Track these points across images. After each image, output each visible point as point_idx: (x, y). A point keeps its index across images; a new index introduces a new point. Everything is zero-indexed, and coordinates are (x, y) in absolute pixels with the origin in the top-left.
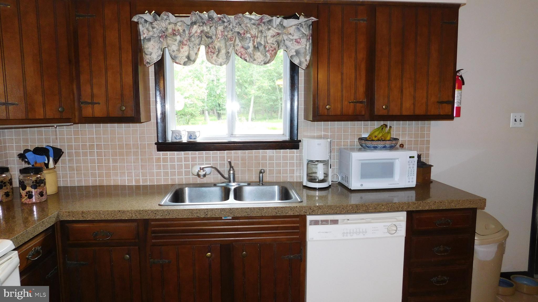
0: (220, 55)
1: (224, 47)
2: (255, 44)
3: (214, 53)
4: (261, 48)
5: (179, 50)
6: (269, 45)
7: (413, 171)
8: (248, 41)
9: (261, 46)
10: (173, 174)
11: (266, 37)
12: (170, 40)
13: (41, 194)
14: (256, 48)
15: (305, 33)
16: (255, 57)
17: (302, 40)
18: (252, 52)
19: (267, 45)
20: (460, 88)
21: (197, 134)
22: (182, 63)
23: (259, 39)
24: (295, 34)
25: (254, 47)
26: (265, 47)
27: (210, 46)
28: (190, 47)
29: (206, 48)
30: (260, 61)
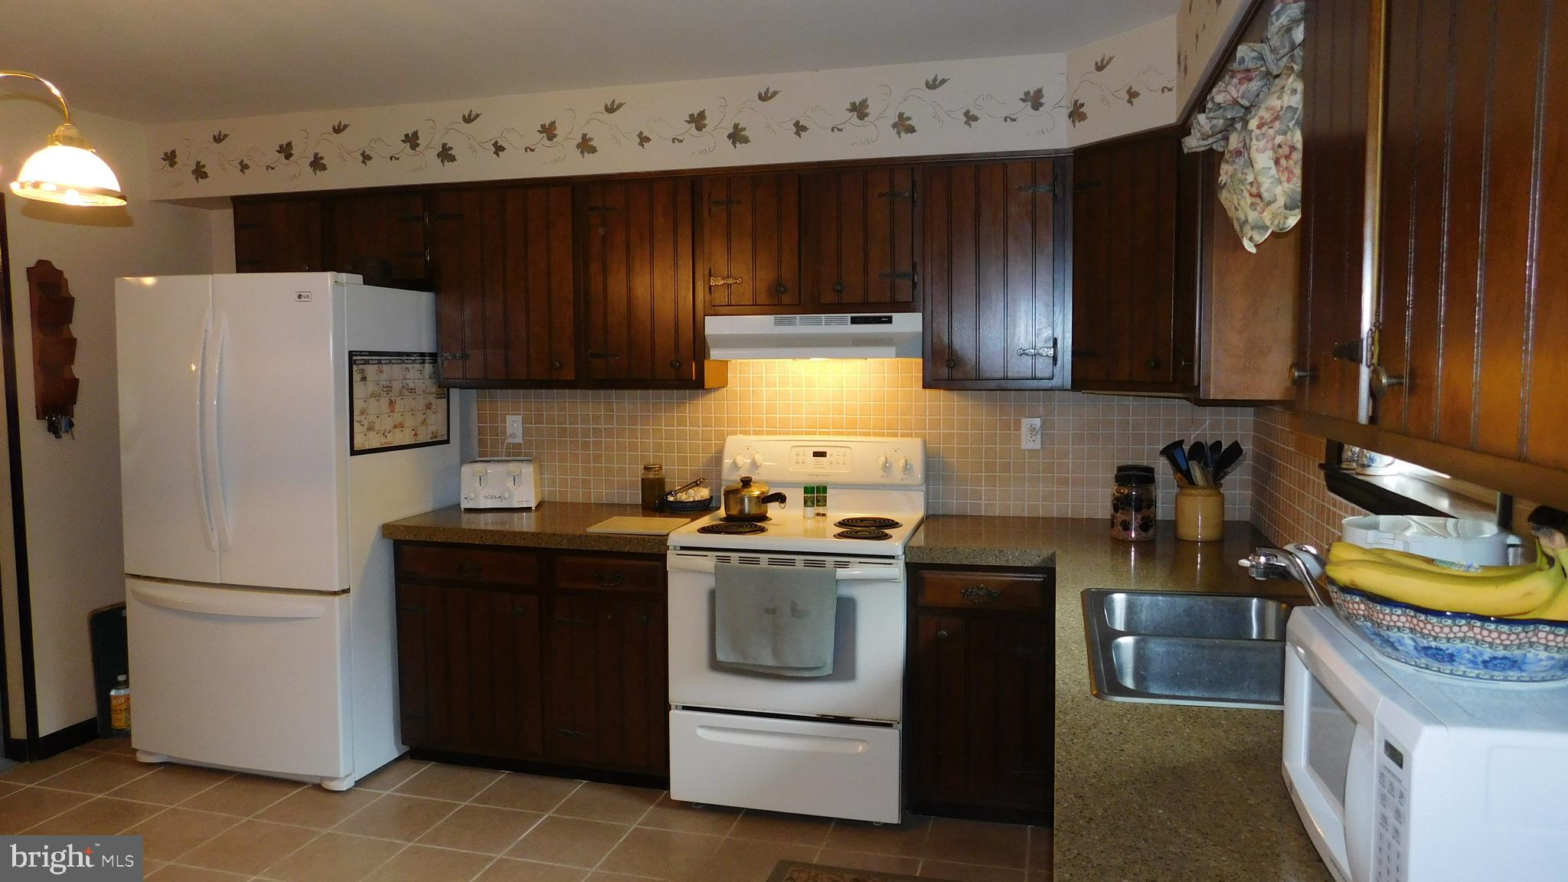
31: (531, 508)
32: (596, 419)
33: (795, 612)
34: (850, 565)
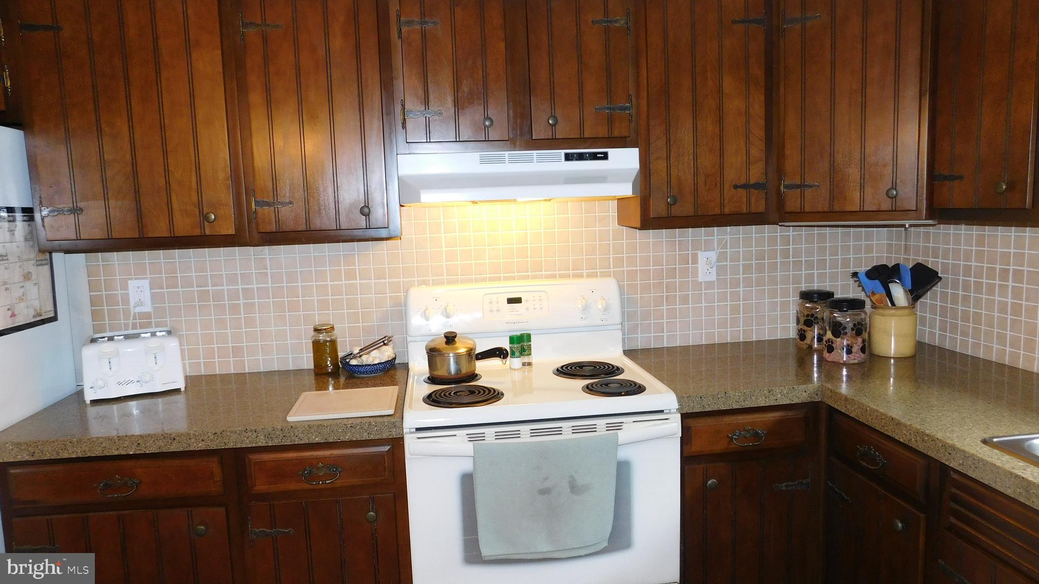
31: (180, 389)
32: (246, 278)
33: (574, 488)
34: (624, 426)
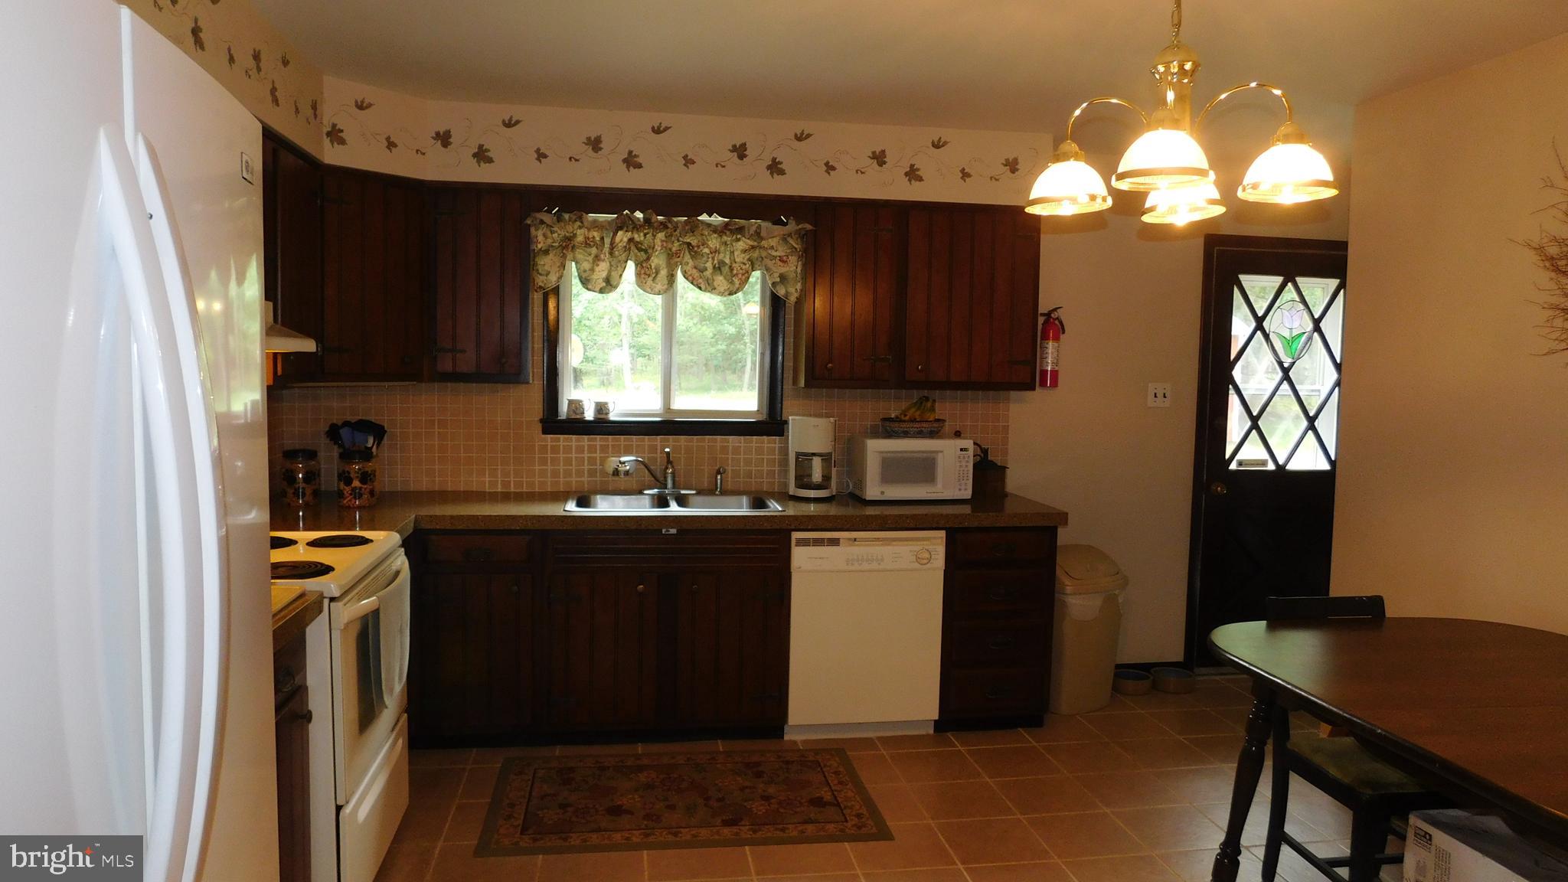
0: (658, 278)
1: (664, 266)
2: (716, 262)
3: (649, 276)
4: (726, 269)
5: (592, 270)
6: (737, 265)
7: (965, 472)
8: (705, 259)
9: (724, 266)
10: (568, 473)
11: (732, 253)
12: (579, 253)
13: (372, 493)
14: (718, 269)
15: (796, 246)
16: (715, 284)
17: (790, 257)
18: (710, 277)
19: (734, 265)
20: (1057, 338)
21: (611, 407)
22: (598, 289)
23: (721, 256)
24: (780, 249)
25: (714, 267)
26: (731, 269)
27: (644, 265)
28: (611, 266)
29: (636, 268)
30: (722, 290)
